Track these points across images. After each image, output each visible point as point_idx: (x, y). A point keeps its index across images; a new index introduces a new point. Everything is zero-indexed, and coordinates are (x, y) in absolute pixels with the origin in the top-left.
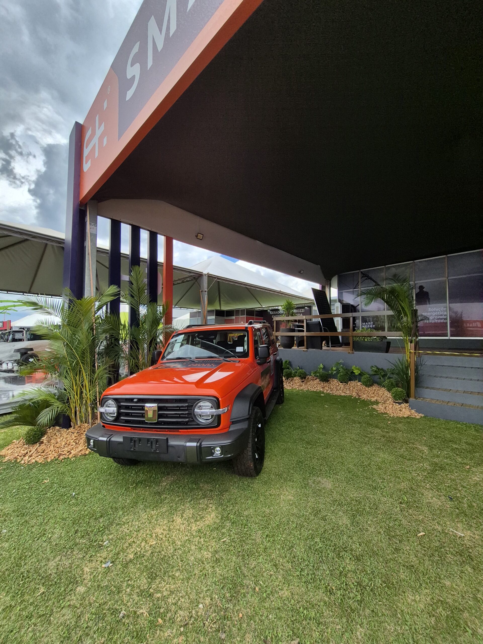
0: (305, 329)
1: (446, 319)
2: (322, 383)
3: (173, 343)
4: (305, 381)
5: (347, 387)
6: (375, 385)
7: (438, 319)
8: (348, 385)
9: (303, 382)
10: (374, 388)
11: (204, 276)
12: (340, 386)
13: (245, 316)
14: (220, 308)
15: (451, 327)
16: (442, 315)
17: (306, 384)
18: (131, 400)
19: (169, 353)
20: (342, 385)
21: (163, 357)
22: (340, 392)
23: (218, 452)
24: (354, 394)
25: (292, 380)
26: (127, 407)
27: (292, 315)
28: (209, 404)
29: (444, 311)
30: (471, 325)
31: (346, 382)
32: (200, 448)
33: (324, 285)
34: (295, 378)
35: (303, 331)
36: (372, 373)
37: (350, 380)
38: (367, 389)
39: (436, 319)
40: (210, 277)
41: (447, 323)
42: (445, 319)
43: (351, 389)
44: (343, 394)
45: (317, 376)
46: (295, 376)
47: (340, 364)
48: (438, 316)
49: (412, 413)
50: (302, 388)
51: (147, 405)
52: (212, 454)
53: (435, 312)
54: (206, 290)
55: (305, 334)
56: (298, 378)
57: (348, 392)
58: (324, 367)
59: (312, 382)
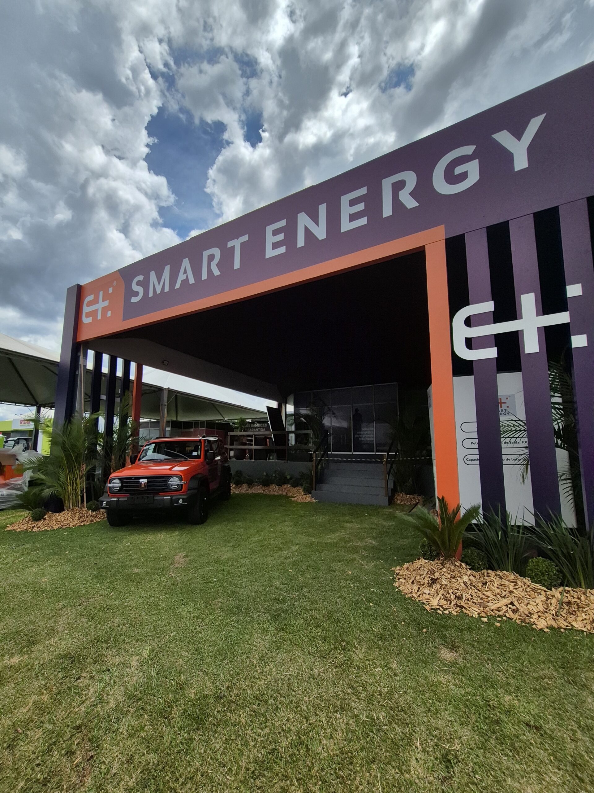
0: (253, 443)
1: (374, 437)
2: (264, 487)
3: (146, 449)
4: (252, 486)
5: (281, 488)
6: (298, 485)
9: (249, 487)
10: (296, 488)
11: (165, 391)
12: (276, 488)
13: (205, 429)
14: (177, 418)
17: (252, 488)
18: (131, 478)
19: (144, 457)
21: (140, 459)
22: (275, 492)
23: (181, 501)
24: (284, 493)
26: (127, 483)
27: (244, 431)
28: (177, 479)
31: (280, 486)
32: (171, 499)
33: (281, 403)
34: (243, 485)
35: (252, 445)
37: (283, 484)
38: (292, 488)
40: (170, 391)
43: (283, 489)
44: (276, 494)
45: (261, 482)
46: (244, 483)
47: (278, 472)
49: (311, 499)
50: (248, 492)
51: (141, 480)
52: (178, 502)
54: (166, 404)
55: (254, 447)
56: (246, 484)
57: (281, 493)
58: (267, 474)
59: (256, 487)
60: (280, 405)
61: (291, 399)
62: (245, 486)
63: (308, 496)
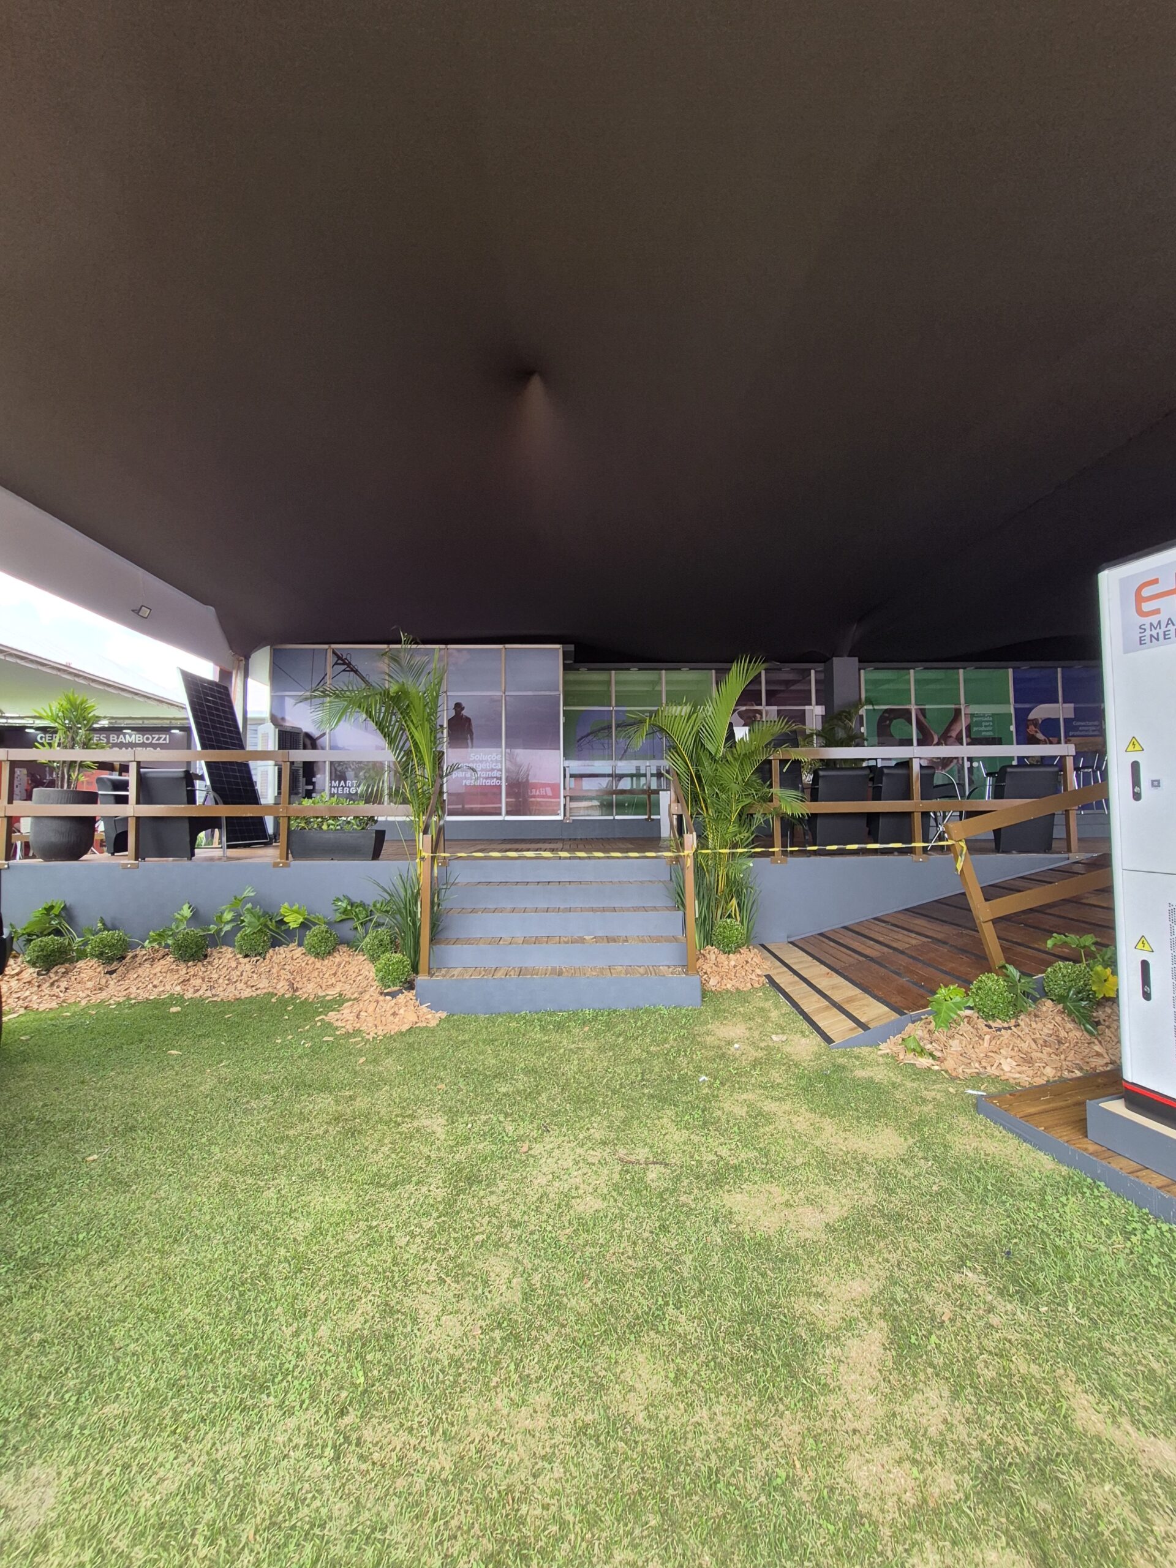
0: (132, 796)
1: (500, 779)
2: (183, 966)
4: (122, 970)
5: (263, 966)
6: (343, 948)
7: (487, 778)
8: (267, 960)
9: (111, 973)
10: (337, 960)
12: (240, 969)
15: (507, 796)
16: (493, 770)
17: (123, 978)
20: (246, 965)
22: (240, 986)
24: (282, 988)
25: (66, 973)
29: (497, 761)
30: (538, 793)
31: (260, 954)
33: (228, 668)
34: (81, 964)
35: (123, 800)
36: (338, 917)
37: (273, 946)
38: (318, 965)
39: (484, 778)
41: (500, 786)
42: (497, 778)
43: (274, 971)
44: (247, 993)
45: (167, 946)
46: (82, 955)
47: (247, 900)
48: (486, 770)
49: (421, 1014)
50: (104, 995)
53: (481, 762)
55: (132, 809)
56: (94, 962)
57: (264, 984)
58: (195, 914)
59: (145, 970)
60: (225, 675)
61: (261, 660)
62: (88, 970)
63: (401, 998)
